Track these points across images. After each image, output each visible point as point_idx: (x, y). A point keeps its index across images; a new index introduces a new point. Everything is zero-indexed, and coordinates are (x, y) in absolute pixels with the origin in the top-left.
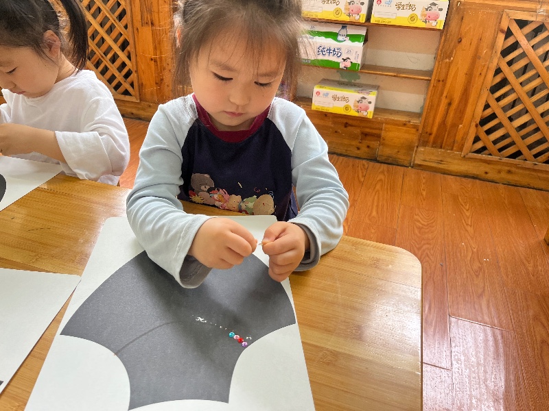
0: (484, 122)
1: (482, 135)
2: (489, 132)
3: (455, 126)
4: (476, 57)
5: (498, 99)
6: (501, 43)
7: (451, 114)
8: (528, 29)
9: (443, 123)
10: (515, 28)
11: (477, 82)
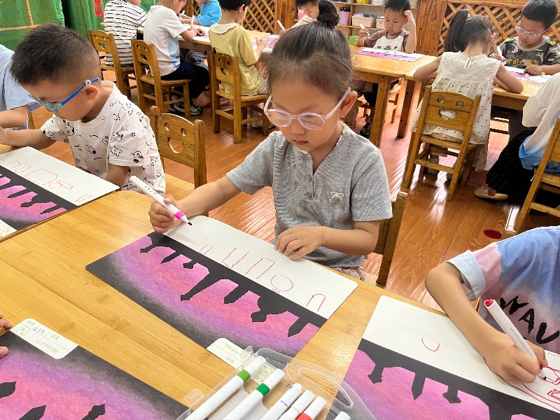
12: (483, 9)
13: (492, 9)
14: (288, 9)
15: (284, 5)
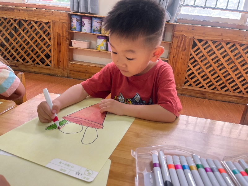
14: (62, 38)
15: (59, 35)
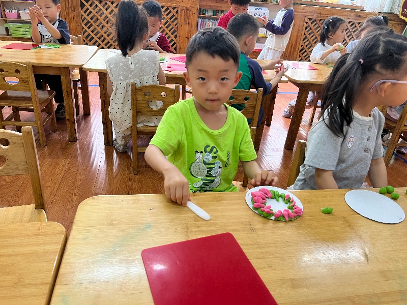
0: (301, 50)
1: (301, 55)
2: (302, 54)
3: (293, 53)
4: (299, 30)
5: (305, 43)
6: (305, 26)
7: (292, 48)
8: (311, 21)
9: (290, 52)
10: (308, 21)
11: (299, 38)
12: (106, 3)
13: (112, 3)
